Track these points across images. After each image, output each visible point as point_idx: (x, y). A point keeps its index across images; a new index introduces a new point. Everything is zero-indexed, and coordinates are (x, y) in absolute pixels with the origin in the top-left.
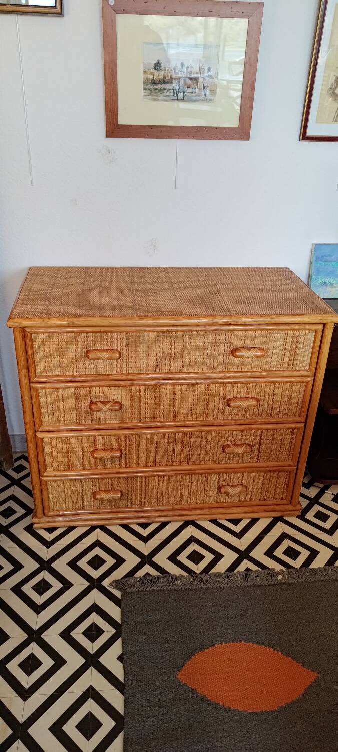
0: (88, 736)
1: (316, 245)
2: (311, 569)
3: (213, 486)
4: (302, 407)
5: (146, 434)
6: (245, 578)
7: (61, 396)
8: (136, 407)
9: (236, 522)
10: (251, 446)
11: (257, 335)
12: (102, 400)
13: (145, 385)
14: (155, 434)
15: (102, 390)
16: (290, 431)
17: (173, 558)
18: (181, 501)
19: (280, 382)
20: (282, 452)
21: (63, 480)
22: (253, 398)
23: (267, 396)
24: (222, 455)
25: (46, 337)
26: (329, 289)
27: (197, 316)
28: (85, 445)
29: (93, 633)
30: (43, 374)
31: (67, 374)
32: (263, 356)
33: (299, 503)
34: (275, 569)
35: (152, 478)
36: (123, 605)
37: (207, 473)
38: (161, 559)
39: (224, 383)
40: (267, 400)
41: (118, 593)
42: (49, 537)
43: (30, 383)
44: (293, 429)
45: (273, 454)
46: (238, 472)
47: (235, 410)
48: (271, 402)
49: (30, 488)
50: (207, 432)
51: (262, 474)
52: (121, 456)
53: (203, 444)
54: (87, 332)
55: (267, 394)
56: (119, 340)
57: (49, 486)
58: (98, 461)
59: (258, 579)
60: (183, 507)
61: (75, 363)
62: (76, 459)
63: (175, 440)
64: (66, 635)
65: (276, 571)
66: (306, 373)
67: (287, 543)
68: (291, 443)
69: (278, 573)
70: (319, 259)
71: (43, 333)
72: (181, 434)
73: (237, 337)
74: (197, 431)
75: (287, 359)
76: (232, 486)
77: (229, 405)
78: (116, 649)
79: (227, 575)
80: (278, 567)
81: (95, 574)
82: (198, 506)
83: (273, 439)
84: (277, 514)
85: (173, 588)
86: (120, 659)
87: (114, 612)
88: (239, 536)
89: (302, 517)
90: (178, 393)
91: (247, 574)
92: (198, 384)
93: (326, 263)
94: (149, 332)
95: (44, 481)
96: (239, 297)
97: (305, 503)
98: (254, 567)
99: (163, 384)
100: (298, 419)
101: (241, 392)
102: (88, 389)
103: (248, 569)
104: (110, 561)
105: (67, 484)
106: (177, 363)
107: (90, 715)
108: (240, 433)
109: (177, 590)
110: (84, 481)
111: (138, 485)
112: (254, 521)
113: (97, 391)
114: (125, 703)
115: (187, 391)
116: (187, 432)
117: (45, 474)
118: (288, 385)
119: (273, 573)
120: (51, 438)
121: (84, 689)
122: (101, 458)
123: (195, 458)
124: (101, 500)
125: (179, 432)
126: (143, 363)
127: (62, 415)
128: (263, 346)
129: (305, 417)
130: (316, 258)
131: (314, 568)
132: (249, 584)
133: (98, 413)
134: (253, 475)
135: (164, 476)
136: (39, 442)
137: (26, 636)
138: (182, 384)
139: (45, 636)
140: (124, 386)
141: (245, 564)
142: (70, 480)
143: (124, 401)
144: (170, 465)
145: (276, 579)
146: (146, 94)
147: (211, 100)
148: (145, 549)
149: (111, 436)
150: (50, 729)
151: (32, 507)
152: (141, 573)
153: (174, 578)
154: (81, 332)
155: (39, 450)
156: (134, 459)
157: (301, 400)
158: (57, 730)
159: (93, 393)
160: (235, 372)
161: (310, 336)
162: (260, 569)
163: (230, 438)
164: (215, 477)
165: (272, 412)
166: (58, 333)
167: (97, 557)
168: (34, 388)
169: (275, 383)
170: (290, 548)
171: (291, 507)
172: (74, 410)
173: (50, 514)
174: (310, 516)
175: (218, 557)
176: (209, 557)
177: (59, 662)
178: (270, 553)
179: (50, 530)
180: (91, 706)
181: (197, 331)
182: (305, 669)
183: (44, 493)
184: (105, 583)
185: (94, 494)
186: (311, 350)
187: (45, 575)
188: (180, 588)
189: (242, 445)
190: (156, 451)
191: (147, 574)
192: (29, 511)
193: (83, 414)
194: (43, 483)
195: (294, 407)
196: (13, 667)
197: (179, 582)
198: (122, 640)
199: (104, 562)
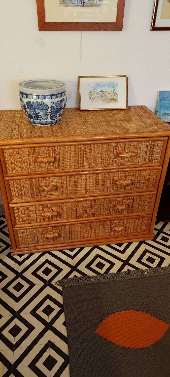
0: (50, 368)
1: (160, 92)
2: (162, 268)
3: (108, 227)
4: (155, 183)
5: (71, 202)
6: (128, 275)
7: (22, 183)
8: (65, 187)
9: (120, 245)
10: (128, 205)
11: (131, 145)
12: (46, 185)
13: (69, 175)
14: (75, 202)
15: (45, 179)
16: (148, 196)
17: (88, 267)
18: (90, 236)
19: (144, 170)
20: (145, 208)
21: (26, 229)
22: (129, 179)
23: (137, 178)
24: (112, 211)
26: (167, 116)
27: (98, 135)
28: (37, 210)
29: (48, 310)
30: (11, 172)
31: (25, 171)
32: (134, 156)
33: (153, 233)
34: (142, 269)
35: (75, 225)
36: (63, 295)
37: (104, 221)
38: (82, 267)
39: (113, 172)
40: (136, 180)
41: (60, 288)
42: (20, 259)
43: (4, 177)
44: (151, 195)
45: (140, 208)
46: (121, 220)
47: (119, 186)
48: (139, 181)
49: (8, 233)
50: (104, 199)
51: (134, 219)
52: (58, 214)
53: (102, 205)
54: (35, 147)
55: (137, 177)
56: (53, 151)
57: (18, 232)
59: (135, 275)
60: (91, 239)
61: (29, 165)
62: (33, 218)
63: (86, 205)
64: (33, 313)
65: (143, 270)
66: (158, 164)
67: (148, 255)
68: (149, 202)
69: (144, 271)
70: (161, 100)
71: (10, 149)
72: (90, 201)
73: (120, 146)
74: (99, 199)
75: (148, 157)
76: (118, 227)
77: (116, 184)
78: (62, 318)
79: (118, 274)
80: (144, 268)
81: (47, 278)
82: (100, 238)
83: (140, 201)
84: (142, 240)
85: (89, 283)
86: (64, 324)
87: (59, 298)
88: (123, 252)
89: (154, 240)
90: (88, 179)
91: (128, 273)
92: (98, 173)
93: (166, 102)
94: (70, 145)
96: (120, 123)
97: (155, 232)
98: (132, 269)
99: (80, 175)
100: (153, 189)
101: (122, 176)
102: (37, 179)
103: (128, 270)
104: (55, 271)
105: (28, 231)
106: (86, 163)
107: (50, 357)
108: (122, 199)
109: (92, 284)
110: (37, 229)
111: (67, 229)
112: (130, 244)
113: (42, 180)
114: (69, 348)
115: (92, 178)
116: (93, 200)
117: (16, 226)
118: (148, 172)
119: (142, 271)
120: (18, 207)
121: (46, 342)
122: (46, 217)
123: (97, 213)
124: (48, 238)
125: (89, 200)
126: (68, 163)
127: (23, 194)
128: (135, 151)
129: (157, 188)
130: (160, 99)
131: (163, 267)
132: (130, 278)
133: (44, 193)
134: (129, 220)
135: (81, 223)
136: (11, 210)
137: (11, 315)
138: (90, 174)
139: (22, 314)
140: (58, 176)
141: (127, 268)
142: (30, 229)
143: (58, 185)
144: (85, 218)
145: (144, 274)
146: (61, 2)
147: (100, 5)
148: (73, 262)
149: (51, 204)
150: (29, 366)
151: (10, 243)
152: (71, 276)
153: (90, 277)
154: (31, 147)
155: (12, 214)
156: (65, 216)
157: (155, 179)
158: (32, 366)
159: (40, 181)
160: (119, 166)
161: (160, 144)
162: (135, 270)
163: (116, 202)
164: (109, 223)
165: (139, 187)
166: (18, 148)
167: (47, 269)
168: (6, 180)
169: (141, 170)
170: (149, 257)
171: (149, 236)
172: (30, 191)
173: (20, 246)
174: (159, 239)
175: (112, 264)
176: (107, 265)
177: (31, 328)
178: (139, 261)
179: (21, 256)
180: (50, 352)
181: (98, 144)
182: (163, 322)
183: (16, 237)
184: (53, 283)
185: (43, 235)
186: (161, 151)
187: (20, 280)
188: (93, 283)
189: (123, 205)
190: (77, 211)
191: (75, 276)
192: (8, 246)
193: (35, 193)
194: (15, 231)
195: (151, 183)
196: (6, 333)
197: (93, 279)
198: (65, 313)
199: (51, 271)
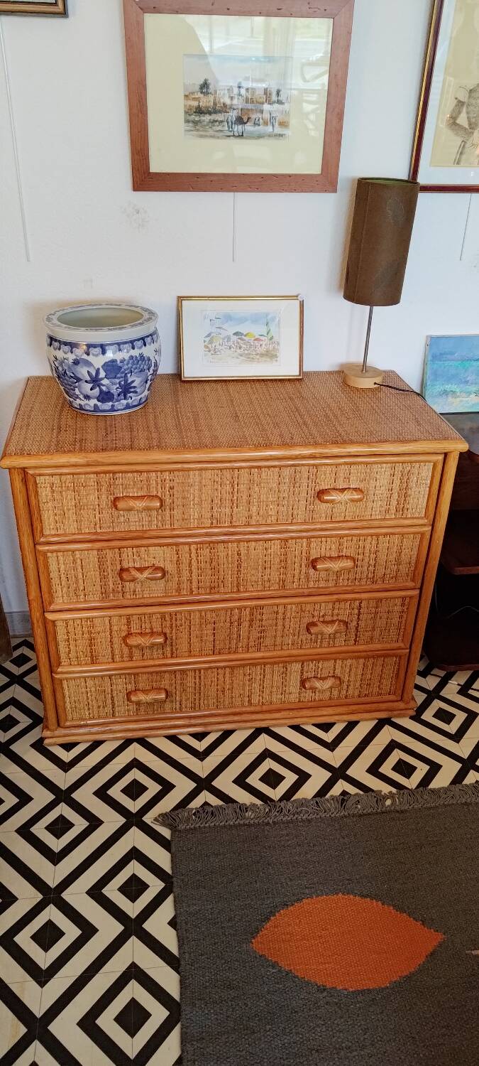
0: (132, 1032)
1: (431, 338)
2: (430, 789)
3: (294, 680)
4: (416, 568)
5: (200, 611)
6: (341, 806)
7: (78, 561)
8: (185, 574)
9: (326, 727)
10: (346, 623)
11: (352, 471)
12: (138, 565)
13: (196, 543)
14: (212, 610)
15: (137, 552)
16: (399, 602)
17: (241, 781)
18: (249, 701)
19: (385, 535)
20: (389, 631)
21: (85, 678)
22: (347, 557)
23: (367, 555)
24: (305, 636)
25: (56, 480)
26: (450, 399)
27: (268, 446)
28: (115, 628)
29: (134, 888)
30: (53, 532)
31: (87, 531)
32: (360, 500)
33: (413, 699)
34: (381, 791)
35: (209, 671)
36: (173, 849)
37: (285, 662)
38: (225, 782)
39: (308, 538)
40: (367, 560)
41: (166, 832)
42: (66, 756)
43: (35, 545)
44: (404, 598)
45: (377, 633)
46: (328, 660)
47: (323, 574)
48: (372, 562)
49: (38, 687)
50: (285, 605)
51: (362, 661)
52: (165, 642)
53: (280, 622)
54: (114, 473)
55: (367, 551)
56: (159, 482)
57: (65, 686)
58: (133, 648)
59: (359, 807)
60: (252, 709)
61: (97, 515)
62: (103, 649)
63: (240, 619)
64: (96, 893)
65: (383, 793)
66: (421, 522)
67: (397, 755)
68: (401, 617)
69: (385, 797)
70: (435, 357)
71: (52, 475)
72: (248, 610)
73: (325, 475)
74: (272, 605)
75: (394, 503)
76: (321, 679)
77: (314, 568)
78: (167, 910)
79: (317, 803)
80: (386, 789)
81: (134, 806)
82: (273, 707)
83: (376, 613)
84: (383, 715)
85: (242, 822)
86: (173, 923)
87: (162, 858)
88: (332, 746)
89: (417, 718)
90: (243, 552)
91: (343, 800)
92: (270, 540)
93: (446, 364)
94: (201, 469)
95: (59, 679)
96: (326, 416)
97: (420, 697)
98: (352, 790)
99: (223, 542)
100: (411, 584)
101: (330, 549)
102: (117, 550)
103: (344, 793)
104: (153, 788)
105: (90, 683)
106: (241, 513)
107: (133, 1003)
108: (330, 606)
109: (249, 825)
110: (114, 677)
111: (190, 681)
112: (351, 726)
113: (130, 554)
114: (181, 985)
115: (256, 550)
116: (256, 607)
117: (59, 670)
118: (396, 539)
119: (380, 797)
120: (66, 621)
121: (123, 967)
122: (137, 646)
123: (268, 641)
124: (138, 703)
125: (245, 607)
126: (194, 513)
127: (82, 588)
128: (361, 486)
129: (420, 581)
130: (433, 357)
131: (434, 789)
132: (346, 814)
133: (132, 585)
134: (349, 662)
135: (225, 667)
136: (50, 627)
137: (40, 897)
138: (248, 541)
139: (67, 895)
140: (168, 545)
141: (341, 786)
142: (94, 677)
143: (170, 567)
144: (234, 652)
145: (383, 805)
146: (188, 128)
147: (281, 135)
148: (202, 768)
149: (151, 615)
150: (79, 1024)
151: (41, 714)
152: (196, 803)
153: (243, 808)
154: (105, 473)
155: (50, 638)
156: (184, 647)
157: (414, 558)
158: (88, 1024)
159: (124, 556)
160: (322, 523)
161: (426, 471)
162: (362, 793)
163: (316, 613)
164: (296, 667)
165: (374, 576)
166: (73, 474)
167: (135, 782)
168: (40, 551)
169: (378, 535)
170: (401, 763)
171: (401, 705)
172: (98, 580)
173: (68, 724)
174: (428, 716)
175: (303, 777)
176: (291, 778)
177: (88, 931)
178: (374, 770)
179: (68, 747)
180: (134, 990)
181: (269, 467)
182: (426, 929)
183: (59, 696)
184: (148, 818)
185: (129, 694)
186: (428, 489)
187: (63, 809)
188: (252, 822)
189: (333, 622)
190: (214, 634)
191: (206, 804)
192: (37, 720)
193: (111, 586)
194: (56, 682)
195: (404, 569)
196: (24, 939)
197: (250, 813)
198: (174, 897)
199: (144, 789)
